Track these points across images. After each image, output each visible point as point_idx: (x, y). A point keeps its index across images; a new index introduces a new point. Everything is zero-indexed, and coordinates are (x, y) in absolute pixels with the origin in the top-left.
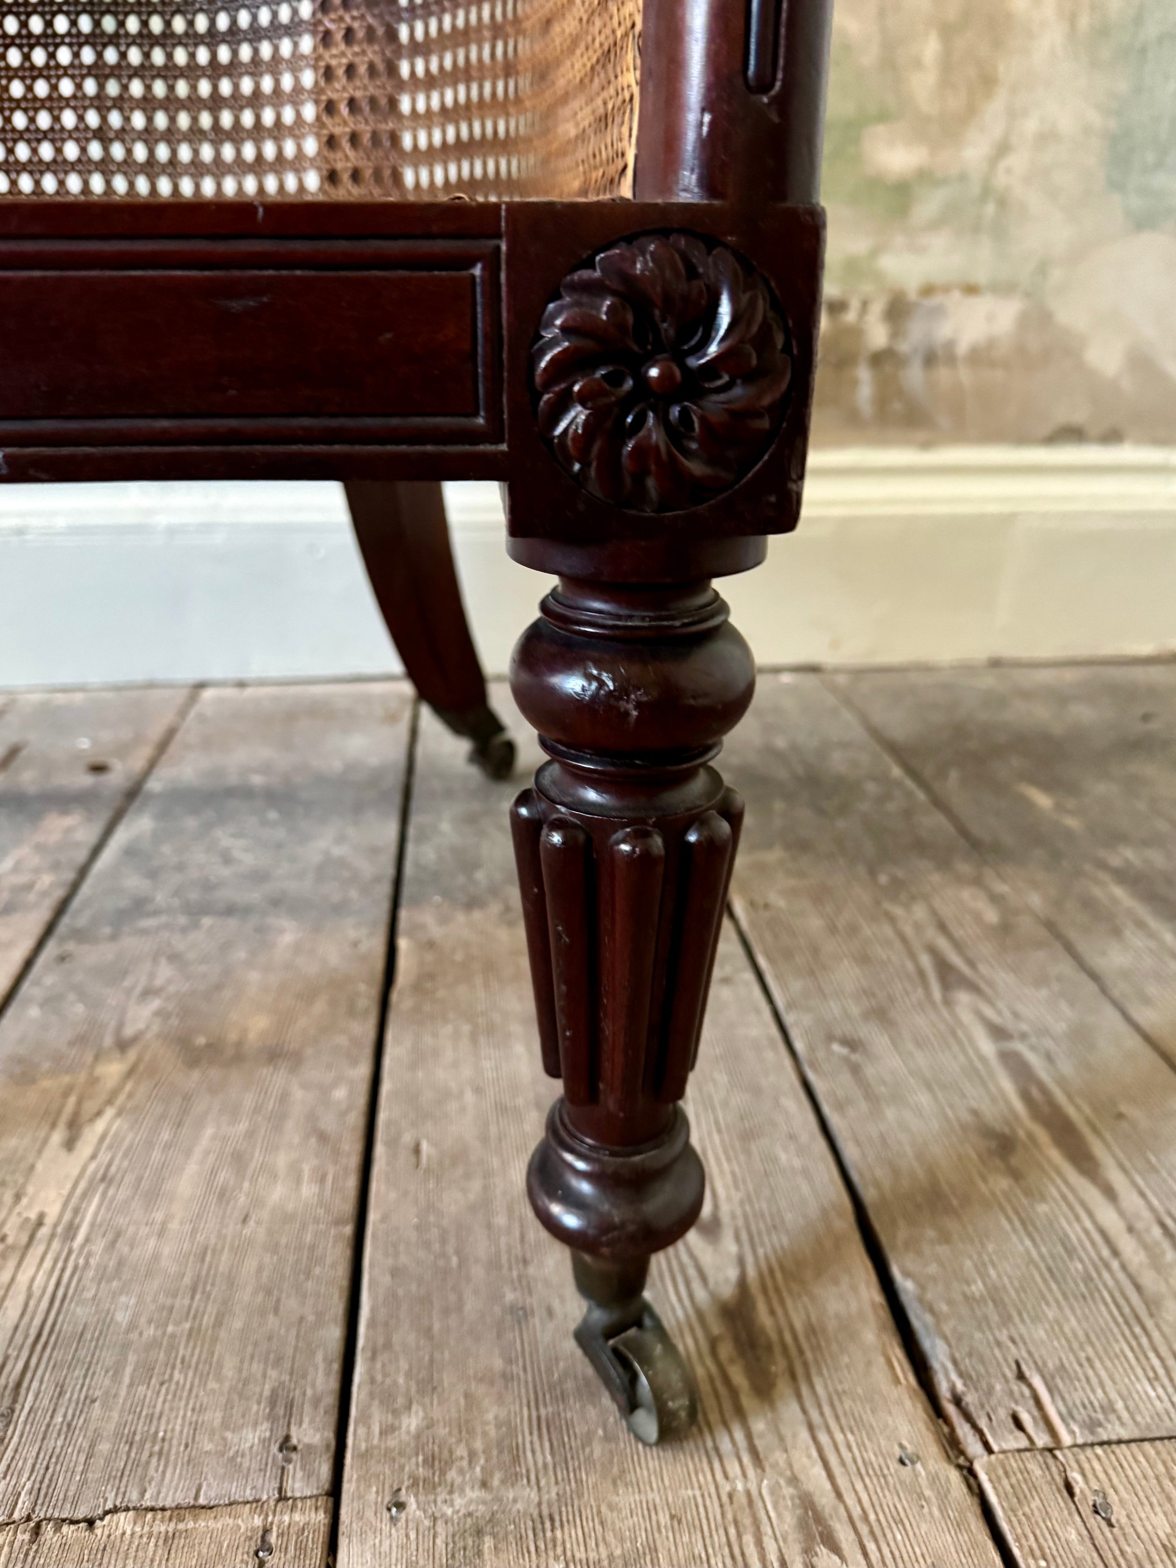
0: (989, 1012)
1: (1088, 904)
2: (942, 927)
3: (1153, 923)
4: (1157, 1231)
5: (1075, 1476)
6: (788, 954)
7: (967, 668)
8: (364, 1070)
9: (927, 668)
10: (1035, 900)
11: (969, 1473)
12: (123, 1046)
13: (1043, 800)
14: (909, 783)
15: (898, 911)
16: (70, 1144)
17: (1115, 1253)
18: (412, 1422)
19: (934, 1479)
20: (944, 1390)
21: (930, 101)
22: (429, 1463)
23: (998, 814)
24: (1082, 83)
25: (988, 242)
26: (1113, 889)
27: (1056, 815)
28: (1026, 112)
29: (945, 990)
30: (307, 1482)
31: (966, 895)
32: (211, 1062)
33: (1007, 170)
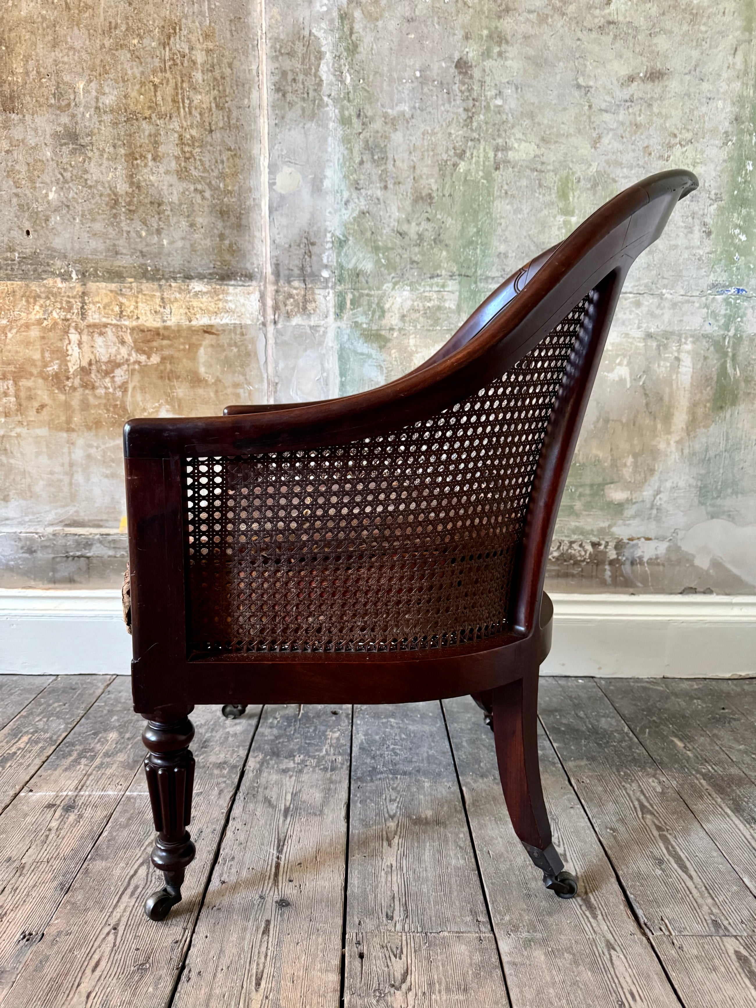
0: (657, 822)
1: (692, 785)
2: (642, 792)
3: (715, 795)
4: (704, 888)
5: (675, 941)
6: (592, 800)
8: (466, 829)
9: (638, 680)
10: (674, 783)
11: (648, 939)
12: (392, 817)
13: (680, 744)
14: (631, 734)
15: (628, 786)
16: (390, 845)
17: (691, 893)
18: (507, 918)
19: (639, 939)
20: (642, 921)
21: (630, 477)
22: (514, 926)
23: (663, 749)
24: (687, 470)
25: (654, 523)
26: (702, 781)
27: (684, 751)
28: (666, 480)
29: (643, 814)
30: (486, 929)
31: (650, 780)
32: (420, 824)
33: (660, 499)
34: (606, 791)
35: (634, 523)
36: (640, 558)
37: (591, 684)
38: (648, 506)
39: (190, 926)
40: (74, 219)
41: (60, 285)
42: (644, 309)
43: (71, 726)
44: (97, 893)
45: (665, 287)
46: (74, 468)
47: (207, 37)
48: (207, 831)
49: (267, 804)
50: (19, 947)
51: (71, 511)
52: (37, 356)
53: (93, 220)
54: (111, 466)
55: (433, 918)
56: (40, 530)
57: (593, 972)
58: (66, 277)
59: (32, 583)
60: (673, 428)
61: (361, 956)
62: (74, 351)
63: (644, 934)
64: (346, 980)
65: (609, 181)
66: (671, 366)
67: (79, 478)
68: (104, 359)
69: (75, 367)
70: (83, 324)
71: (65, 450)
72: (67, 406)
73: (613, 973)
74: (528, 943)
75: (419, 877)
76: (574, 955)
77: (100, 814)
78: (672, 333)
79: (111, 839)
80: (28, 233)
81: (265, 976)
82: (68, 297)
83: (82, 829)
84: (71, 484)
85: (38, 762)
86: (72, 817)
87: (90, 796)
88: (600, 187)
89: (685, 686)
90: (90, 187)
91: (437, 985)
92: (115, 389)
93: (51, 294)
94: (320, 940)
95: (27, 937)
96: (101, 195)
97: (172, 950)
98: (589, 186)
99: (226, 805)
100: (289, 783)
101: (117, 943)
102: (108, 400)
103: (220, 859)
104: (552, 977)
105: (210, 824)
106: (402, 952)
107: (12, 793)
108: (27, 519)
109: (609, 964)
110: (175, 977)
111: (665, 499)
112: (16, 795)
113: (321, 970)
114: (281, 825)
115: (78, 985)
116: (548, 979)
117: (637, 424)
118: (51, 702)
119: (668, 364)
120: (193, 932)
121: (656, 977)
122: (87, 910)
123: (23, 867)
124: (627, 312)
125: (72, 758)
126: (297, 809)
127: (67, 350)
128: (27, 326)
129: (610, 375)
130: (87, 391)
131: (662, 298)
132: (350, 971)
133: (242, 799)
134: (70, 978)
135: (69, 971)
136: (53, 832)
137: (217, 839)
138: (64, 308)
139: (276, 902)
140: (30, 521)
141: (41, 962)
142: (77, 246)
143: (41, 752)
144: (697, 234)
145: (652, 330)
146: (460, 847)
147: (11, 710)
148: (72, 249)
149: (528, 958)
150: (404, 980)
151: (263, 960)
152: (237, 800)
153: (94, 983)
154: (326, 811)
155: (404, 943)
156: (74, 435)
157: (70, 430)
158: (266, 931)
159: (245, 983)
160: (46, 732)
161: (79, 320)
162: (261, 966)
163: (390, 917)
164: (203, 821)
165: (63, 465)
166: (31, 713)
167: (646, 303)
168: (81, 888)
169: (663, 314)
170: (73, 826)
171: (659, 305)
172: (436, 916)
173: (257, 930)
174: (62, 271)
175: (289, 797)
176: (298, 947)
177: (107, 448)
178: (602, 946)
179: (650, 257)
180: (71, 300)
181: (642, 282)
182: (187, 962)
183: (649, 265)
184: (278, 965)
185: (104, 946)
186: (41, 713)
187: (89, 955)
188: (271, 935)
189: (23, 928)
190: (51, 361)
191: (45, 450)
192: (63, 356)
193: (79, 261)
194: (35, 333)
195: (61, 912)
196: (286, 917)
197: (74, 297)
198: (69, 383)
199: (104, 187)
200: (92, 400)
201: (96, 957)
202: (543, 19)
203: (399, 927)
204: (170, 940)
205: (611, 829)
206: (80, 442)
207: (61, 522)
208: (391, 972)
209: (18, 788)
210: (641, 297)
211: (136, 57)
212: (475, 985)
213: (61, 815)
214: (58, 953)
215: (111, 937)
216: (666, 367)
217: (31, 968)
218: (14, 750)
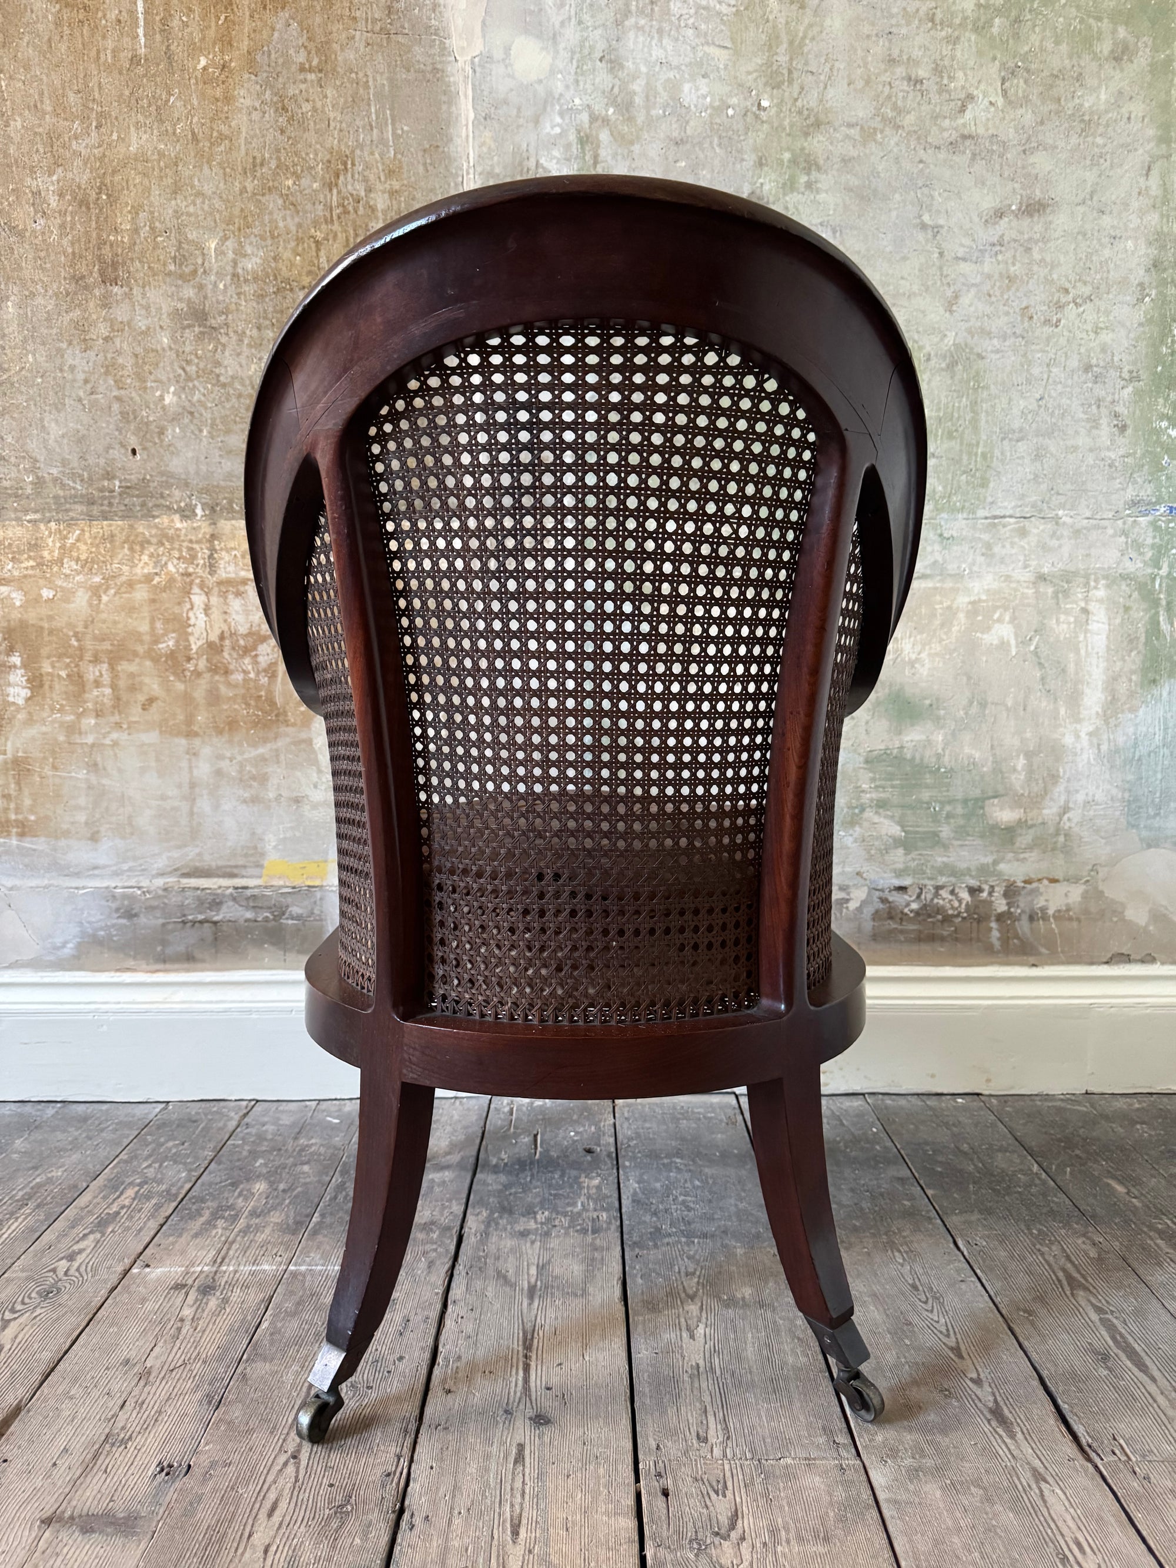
0: (1094, 1301)
1: (1144, 1248)
2: (1068, 1258)
5: (1137, 1469)
6: (991, 1270)
7: (1071, 1098)
9: (1047, 1097)
10: (1116, 1244)
13: (1120, 1189)
14: (1044, 1175)
15: (1045, 1249)
16: (692, 1337)
17: (1155, 1401)
18: (879, 1438)
19: (1082, 1466)
20: (1084, 1442)
21: (1023, 788)
22: (891, 1450)
23: (1095, 1196)
24: (1107, 776)
25: (1061, 856)
26: (1159, 1241)
27: (1128, 1198)
28: (1077, 791)
29: (1072, 1289)
30: (848, 1454)
31: (1080, 1241)
32: (735, 1306)
33: (1069, 819)
34: (1012, 1257)
35: (1033, 855)
36: (1043, 909)
37: (976, 1104)
38: (1052, 830)
39: (406, 1452)
40: (201, 431)
41: (178, 525)
42: (1033, 540)
43: (196, 1174)
44: (262, 1407)
45: (1062, 506)
46: (197, 790)
47: (390, 173)
48: (416, 1319)
49: (501, 1281)
50: (155, 1483)
51: (190, 854)
52: (144, 628)
53: (228, 432)
54: (250, 786)
55: (768, 1440)
56: (145, 883)
57: (1017, 1513)
58: (187, 513)
59: (131, 963)
60: (1084, 713)
61: (666, 1493)
62: (198, 620)
63: (1089, 1459)
64: (646, 1527)
65: (972, 357)
66: (1075, 622)
67: (204, 804)
68: (243, 630)
69: (199, 643)
70: (211, 581)
71: (184, 764)
72: (187, 699)
73: (1046, 1514)
74: (914, 1473)
75: (740, 1383)
76: (985, 1489)
77: (254, 1297)
78: (1075, 573)
79: (274, 1332)
80: (134, 452)
81: (524, 1521)
82: (191, 541)
83: (229, 1318)
84: (191, 813)
85: (153, 1225)
86: (213, 1303)
87: (236, 1272)
88: (960, 367)
89: (1120, 1104)
90: (224, 385)
91: (783, 1533)
92: (258, 673)
93: (165, 538)
94: (601, 1471)
95: (166, 1470)
96: (240, 396)
97: (383, 1486)
98: (943, 365)
99: (440, 1282)
100: (532, 1251)
101: (301, 1477)
102: (248, 689)
103: (440, 1359)
104: (955, 1520)
105: (419, 1311)
106: (725, 1487)
107: (120, 1269)
108: (125, 867)
109: (1040, 1503)
110: (391, 1523)
111: (1075, 820)
112: (126, 1272)
113: (607, 1513)
114: (525, 1311)
115: (250, 1536)
116: (950, 1523)
117: (1029, 708)
118: (162, 1140)
119: (1072, 619)
120: (411, 1461)
121: (1112, 1520)
122: (250, 1432)
123: (149, 1373)
124: (1008, 545)
125: (203, 1219)
126: (546, 1288)
127: (188, 618)
128: (131, 584)
129: (985, 636)
130: (217, 678)
131: (1057, 523)
132: (651, 1513)
133: (464, 1273)
134: (236, 1525)
135: (233, 1515)
136: (188, 1323)
137: (433, 1331)
138: (185, 558)
139: (530, 1419)
140: (130, 870)
141: (191, 1504)
142: (204, 468)
143: (156, 1210)
144: (1105, 430)
145: (1045, 570)
146: (799, 1339)
147: (103, 1153)
148: (197, 473)
149: (916, 1493)
150: (733, 1526)
151: (519, 1499)
152: (456, 1277)
153: (272, 1533)
154: (591, 1290)
155: (728, 1474)
156: (197, 742)
157: (190, 734)
158: (520, 1458)
159: (495, 1531)
160: (160, 1182)
161: (206, 575)
162: (517, 1507)
163: (703, 1439)
164: (409, 1305)
165: (180, 786)
166: (133, 1157)
167: (1035, 531)
168: (237, 1400)
169: (1060, 546)
170: (216, 1314)
171: (1054, 533)
172: (771, 1436)
173: (506, 1457)
174: (182, 504)
175: (533, 1271)
176: (570, 1481)
177: (246, 760)
178: (1026, 1477)
179: (1038, 464)
180: (195, 546)
181: (1027, 500)
182: (407, 1503)
183: (1036, 476)
184: (542, 1506)
185: (281, 1481)
186: (150, 1156)
187: (261, 1495)
188: (527, 1464)
189: (159, 1457)
190: (163, 635)
191: (153, 764)
192: (183, 626)
193: (206, 490)
194: (141, 594)
195: (212, 1435)
196: (546, 1439)
197: (198, 542)
198: (191, 666)
199: (243, 385)
200: (223, 689)
201: (272, 1496)
202: (868, 135)
203: (717, 1452)
204: (379, 1471)
205: (1025, 1311)
206: (206, 751)
207: (176, 870)
208: (713, 1514)
209: (127, 1262)
210: (1026, 523)
211: (291, 204)
212: (840, 1532)
213: (196, 1300)
214: (215, 1490)
215: (291, 1469)
216: (1069, 623)
217: (177, 1512)
218: (115, 1208)
